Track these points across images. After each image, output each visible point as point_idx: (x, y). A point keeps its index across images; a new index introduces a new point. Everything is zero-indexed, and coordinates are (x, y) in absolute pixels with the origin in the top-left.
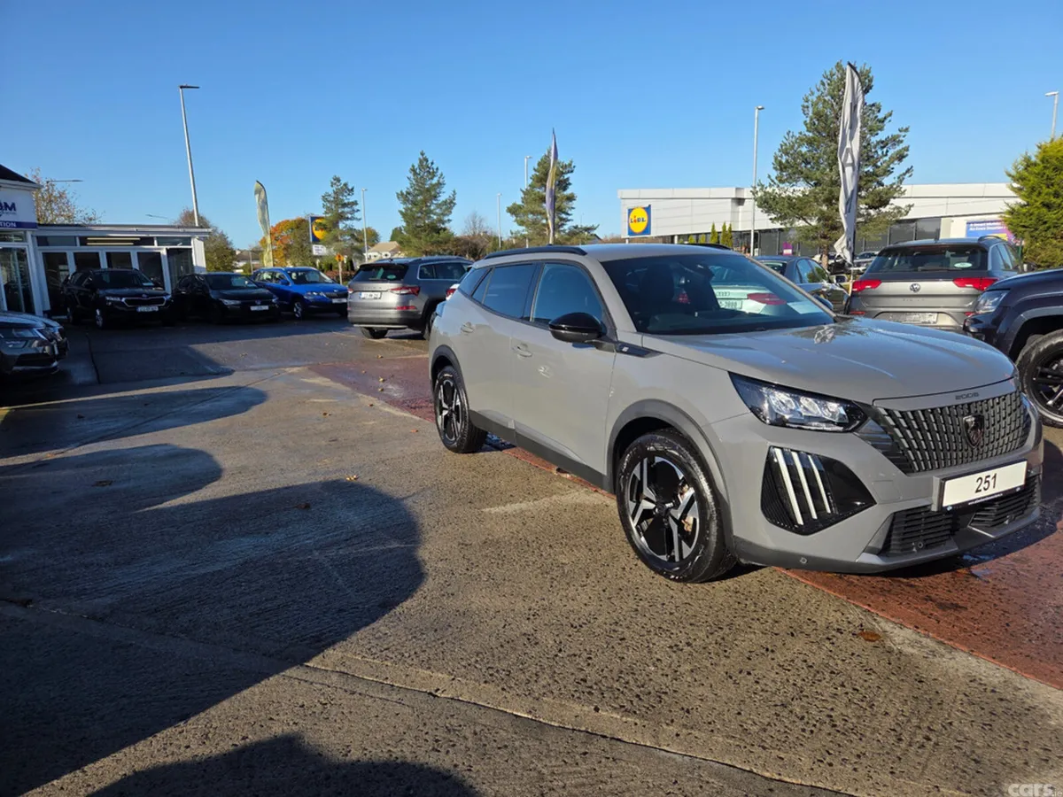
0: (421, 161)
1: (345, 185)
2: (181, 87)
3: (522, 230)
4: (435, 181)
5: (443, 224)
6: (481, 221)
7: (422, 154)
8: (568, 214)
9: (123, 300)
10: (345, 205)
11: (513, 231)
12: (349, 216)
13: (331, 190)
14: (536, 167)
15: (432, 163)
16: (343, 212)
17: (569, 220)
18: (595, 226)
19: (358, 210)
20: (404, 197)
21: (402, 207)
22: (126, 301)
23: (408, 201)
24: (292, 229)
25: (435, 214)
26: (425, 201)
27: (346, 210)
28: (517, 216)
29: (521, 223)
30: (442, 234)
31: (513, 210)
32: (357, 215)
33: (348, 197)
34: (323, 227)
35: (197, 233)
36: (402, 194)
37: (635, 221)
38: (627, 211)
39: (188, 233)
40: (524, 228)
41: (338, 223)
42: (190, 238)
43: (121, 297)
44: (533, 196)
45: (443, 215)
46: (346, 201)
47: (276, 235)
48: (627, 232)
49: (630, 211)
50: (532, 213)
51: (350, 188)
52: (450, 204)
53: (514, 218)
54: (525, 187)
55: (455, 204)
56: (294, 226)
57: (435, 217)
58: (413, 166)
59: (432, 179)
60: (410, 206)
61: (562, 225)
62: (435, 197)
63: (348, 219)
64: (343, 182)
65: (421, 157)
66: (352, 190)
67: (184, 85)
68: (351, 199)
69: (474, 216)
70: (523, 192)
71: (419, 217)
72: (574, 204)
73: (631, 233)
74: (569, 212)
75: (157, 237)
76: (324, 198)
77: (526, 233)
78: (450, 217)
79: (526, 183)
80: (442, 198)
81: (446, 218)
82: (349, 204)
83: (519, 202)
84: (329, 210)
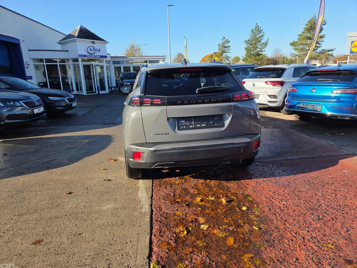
0: (256, 27)
1: (227, 40)
2: (168, 6)
3: (296, 52)
4: (261, 34)
5: (262, 52)
6: (279, 51)
7: (257, 24)
8: (320, 44)
9: (129, 84)
10: (226, 47)
11: (292, 53)
12: (227, 51)
13: (221, 42)
14: (307, 24)
15: (260, 28)
16: (225, 50)
17: (320, 47)
18: (334, 48)
19: (230, 49)
20: (247, 42)
21: (246, 46)
22: (130, 84)
23: (248, 43)
24: (210, 57)
25: (259, 48)
26: (255, 43)
27: (226, 49)
28: (294, 46)
29: (296, 49)
30: (261, 56)
31: (292, 44)
32: (230, 51)
33: (227, 44)
34: (218, 56)
35: (161, 58)
36: (247, 41)
37: (354, 47)
38: (351, 43)
39: (158, 58)
40: (297, 51)
41: (223, 54)
42: (159, 60)
43: (128, 82)
44: (303, 37)
45: (262, 48)
46: (226, 46)
47: (204, 60)
48: (349, 52)
49: (352, 42)
50: (302, 45)
51: (228, 41)
52: (266, 44)
53: (293, 47)
54: (300, 33)
55: (268, 44)
56: (210, 56)
57: (259, 50)
58: (253, 29)
59: (259, 34)
60: (249, 45)
61: (317, 49)
62: (260, 41)
63: (226, 52)
64: (226, 39)
65: (256, 25)
66: (229, 42)
67: (169, 5)
68: (228, 45)
69: (277, 49)
70: (299, 35)
71: (252, 50)
72: (324, 39)
73: (352, 52)
74: (321, 43)
75: (149, 60)
76: (219, 45)
77: (298, 54)
78: (265, 49)
79: (300, 31)
80: (262, 41)
81: (263, 50)
82: (227, 47)
83: (296, 40)
84: (220, 49)
